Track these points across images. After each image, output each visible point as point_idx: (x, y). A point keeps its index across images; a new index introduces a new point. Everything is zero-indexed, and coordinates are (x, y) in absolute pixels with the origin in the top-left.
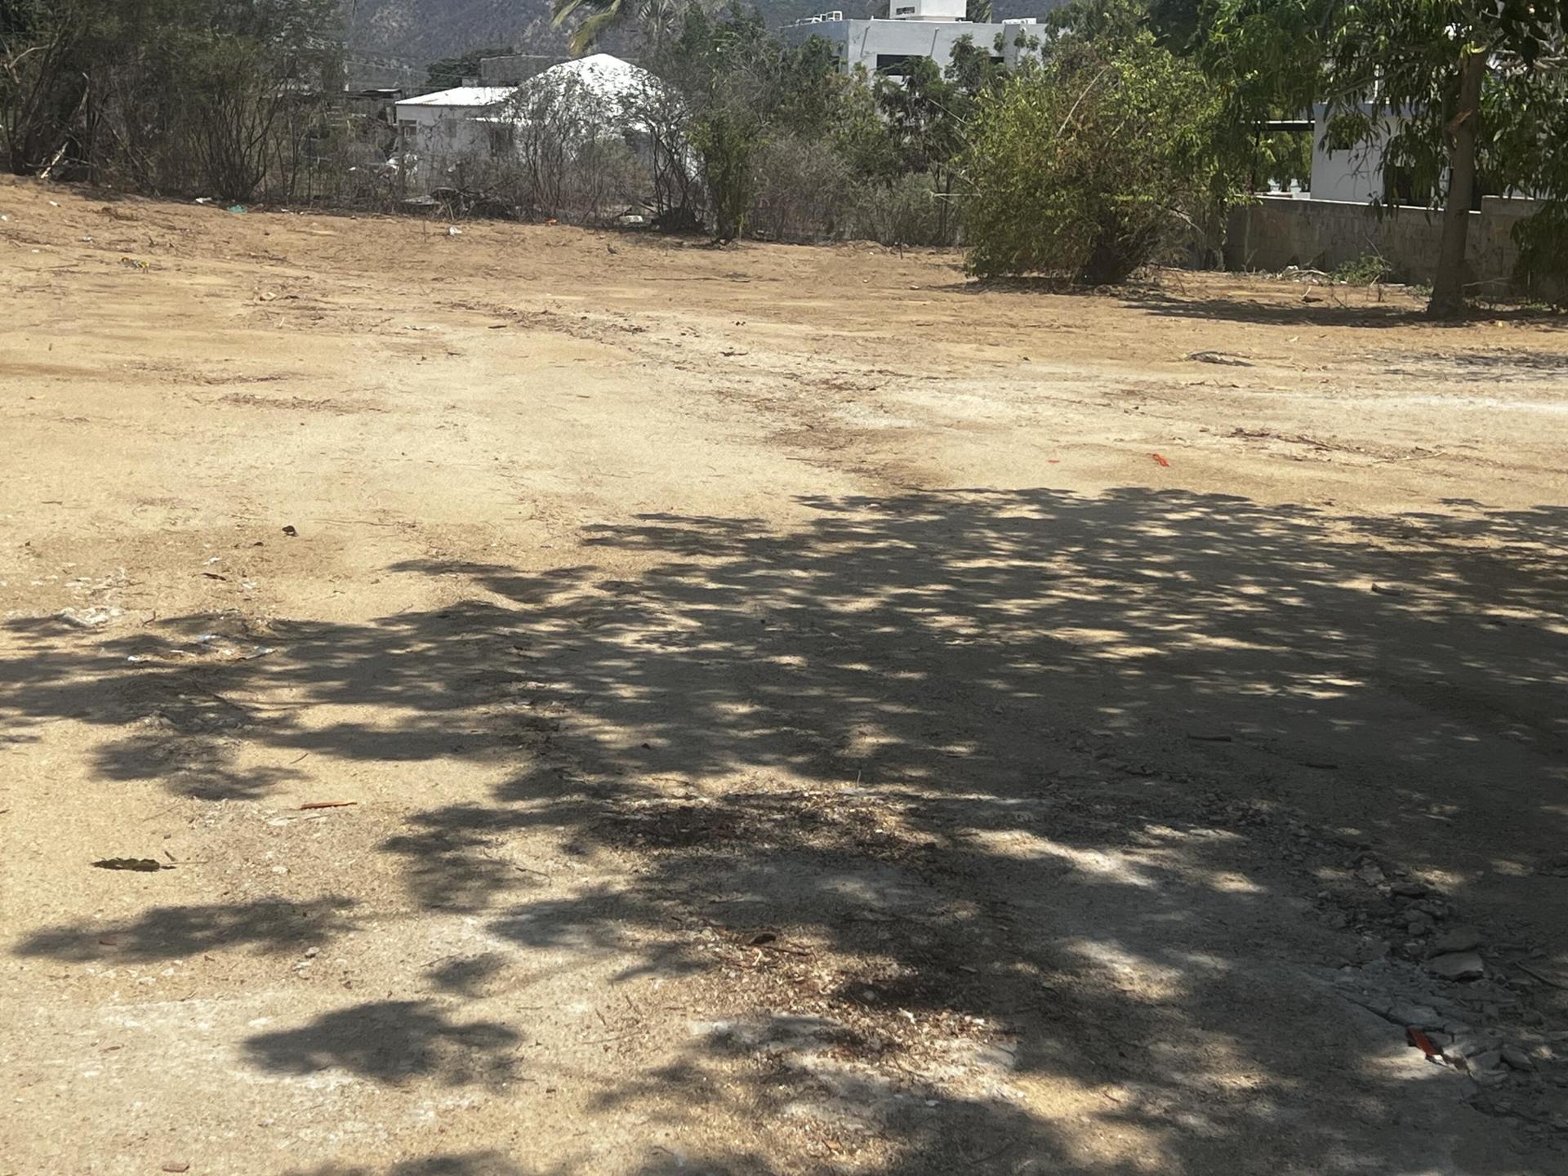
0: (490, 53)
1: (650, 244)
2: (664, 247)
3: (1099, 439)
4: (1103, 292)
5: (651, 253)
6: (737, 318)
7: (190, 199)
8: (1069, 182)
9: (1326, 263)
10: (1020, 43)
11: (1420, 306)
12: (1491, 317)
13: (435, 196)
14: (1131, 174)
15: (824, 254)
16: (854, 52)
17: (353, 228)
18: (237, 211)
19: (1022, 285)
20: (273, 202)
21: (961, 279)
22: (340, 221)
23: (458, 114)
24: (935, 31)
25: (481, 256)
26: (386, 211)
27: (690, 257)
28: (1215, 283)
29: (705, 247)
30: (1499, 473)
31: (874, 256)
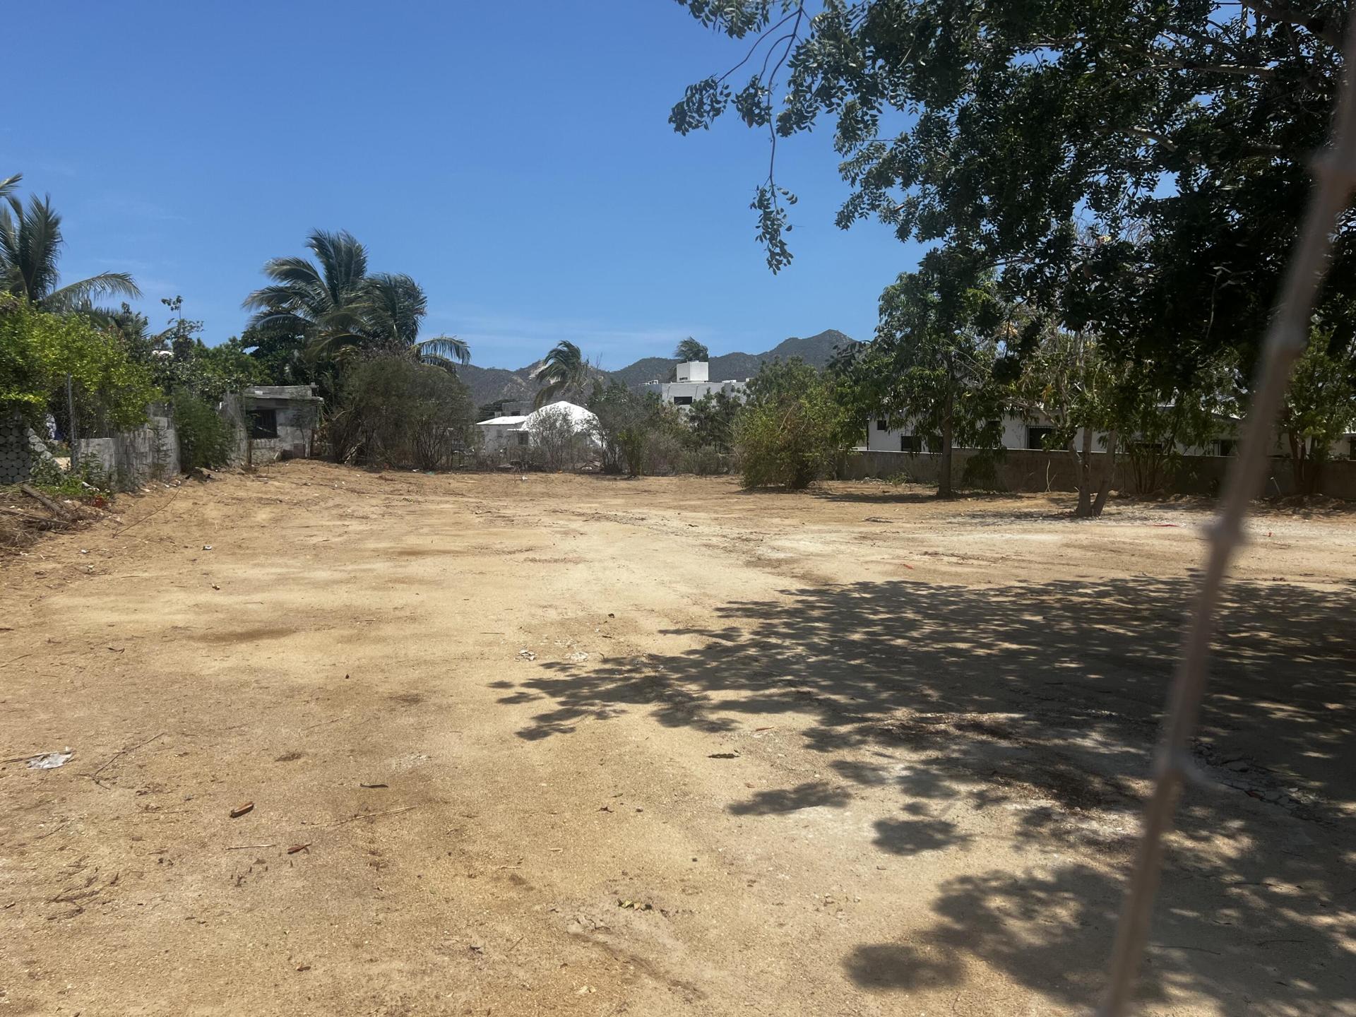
0: (507, 401)
1: (602, 479)
2: (609, 480)
3: (873, 558)
4: (801, 492)
5: (606, 483)
6: (678, 511)
7: (410, 470)
8: (783, 449)
9: (881, 476)
10: (733, 390)
11: (933, 493)
12: (966, 497)
13: (512, 464)
14: (810, 445)
15: (675, 480)
16: (664, 396)
17: (482, 479)
18: (430, 474)
19: (766, 490)
20: (445, 470)
21: (740, 489)
22: (475, 476)
23: (501, 427)
24: (697, 387)
25: (540, 488)
26: (492, 471)
27: (622, 484)
28: (837, 486)
29: (625, 479)
30: (1041, 566)
31: (694, 480)
